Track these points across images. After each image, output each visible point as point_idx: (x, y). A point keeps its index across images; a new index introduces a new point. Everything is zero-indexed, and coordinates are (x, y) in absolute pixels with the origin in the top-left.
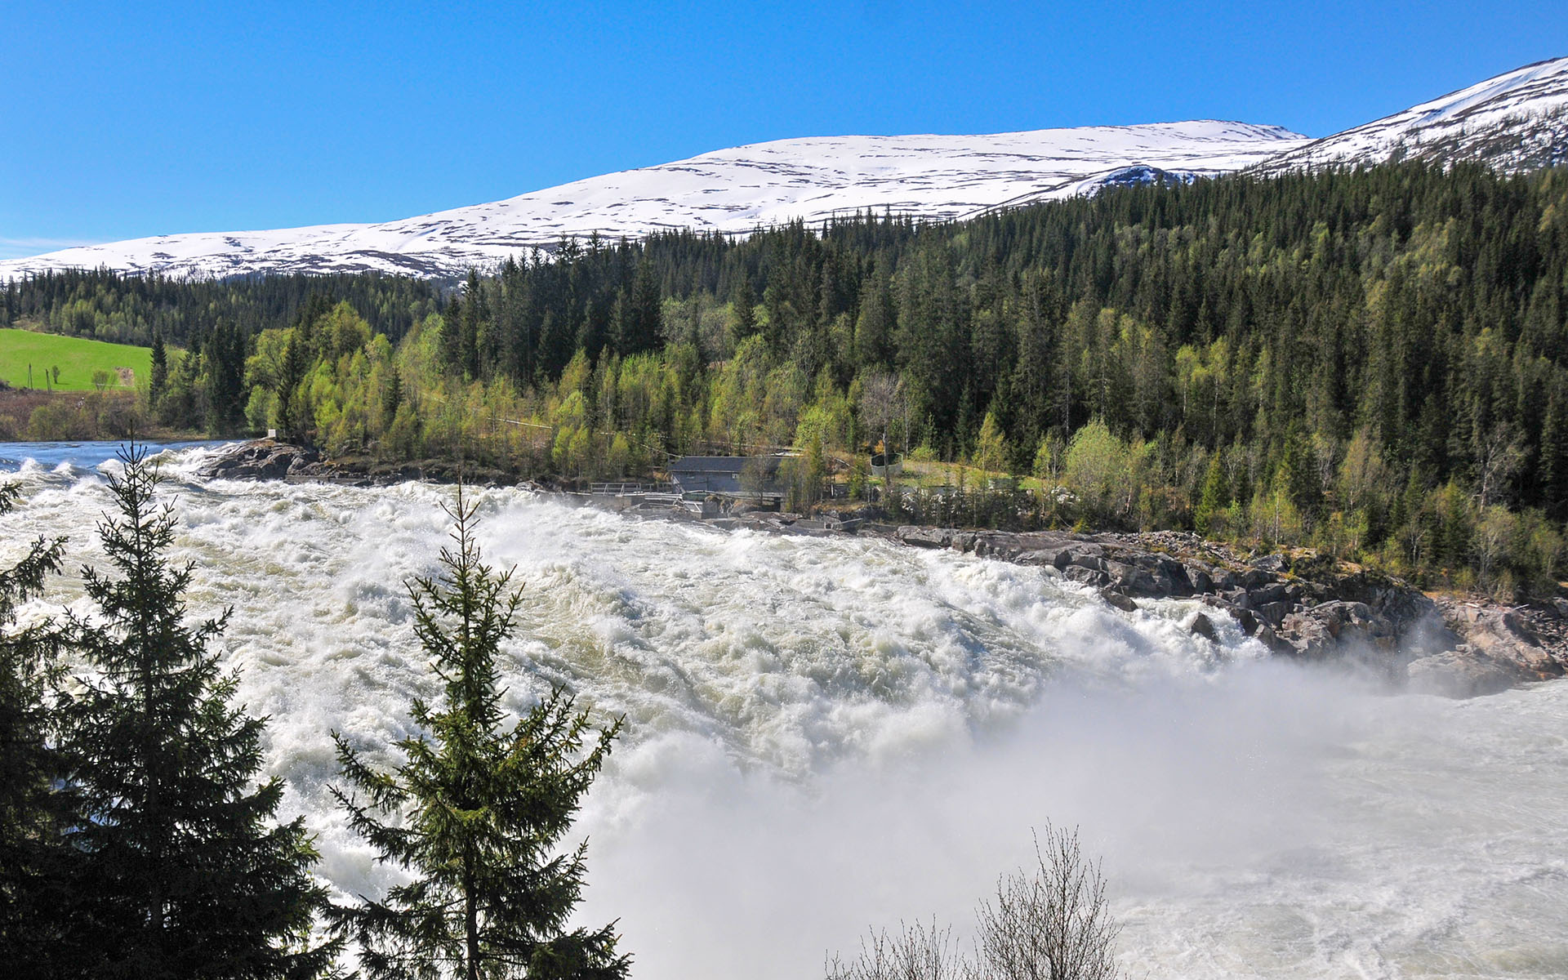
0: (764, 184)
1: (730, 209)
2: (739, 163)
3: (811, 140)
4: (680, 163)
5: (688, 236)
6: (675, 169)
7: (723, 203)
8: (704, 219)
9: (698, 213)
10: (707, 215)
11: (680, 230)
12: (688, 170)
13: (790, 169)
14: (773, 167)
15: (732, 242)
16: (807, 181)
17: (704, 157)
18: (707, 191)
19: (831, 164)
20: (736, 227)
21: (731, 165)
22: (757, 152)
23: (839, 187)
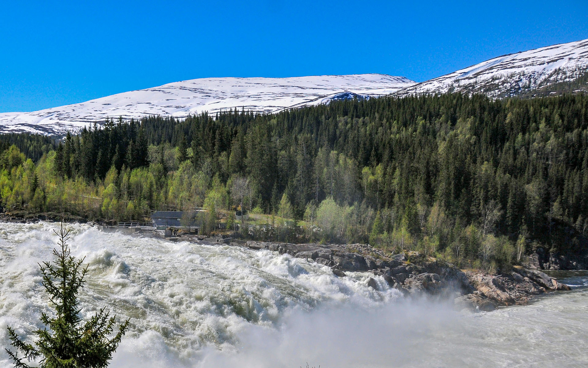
0: (191, 97)
1: (177, 107)
2: (182, 88)
3: (211, 79)
4: (156, 88)
5: (159, 119)
6: (154, 90)
7: (174, 105)
8: (166, 111)
9: (164, 109)
10: (167, 110)
11: (156, 116)
12: (160, 91)
13: (202, 91)
14: (195, 90)
15: (178, 121)
16: (209, 96)
17: (166, 86)
18: (168, 100)
19: (220, 89)
20: (180, 115)
21: (177, 89)
22: (188, 84)
23: (223, 99)
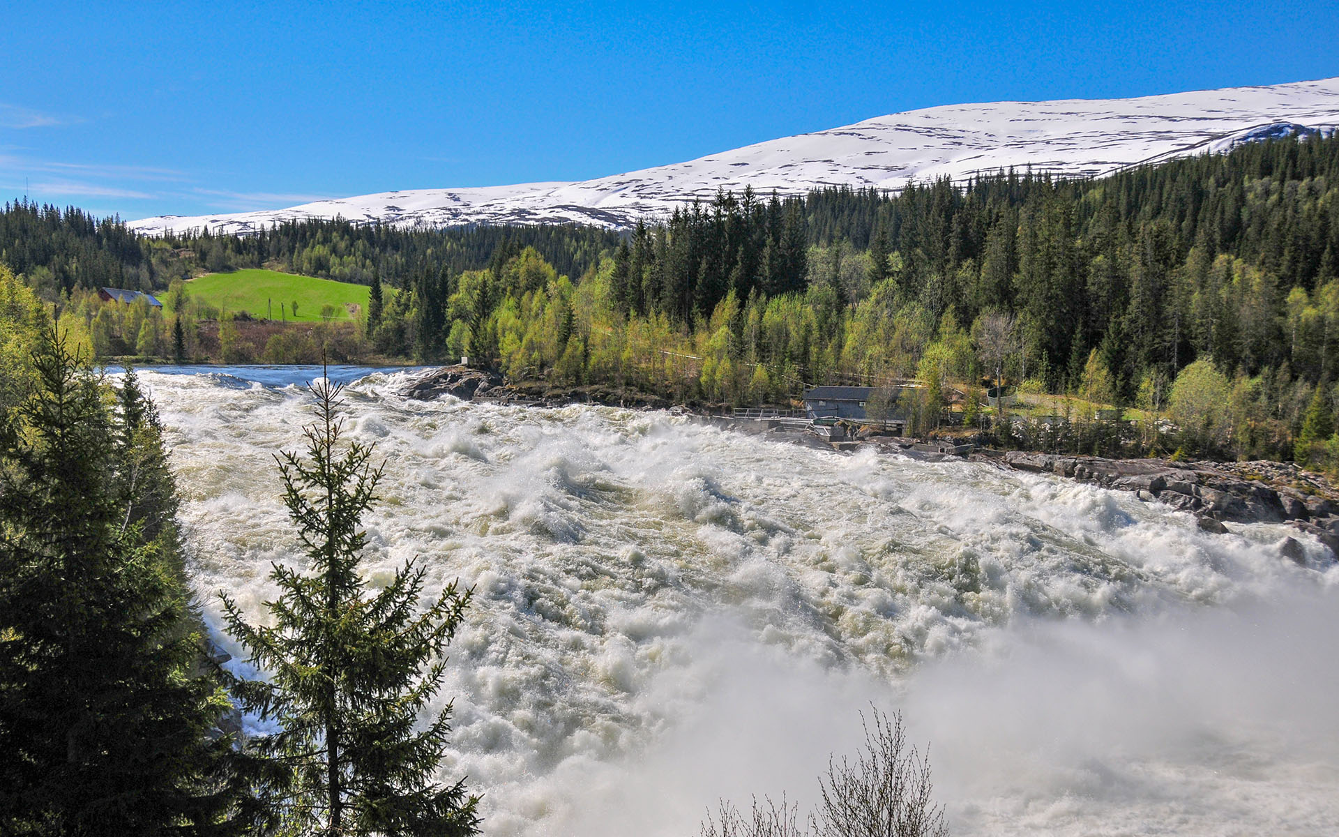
0: (920, 147)
1: (888, 169)
2: (899, 128)
3: (965, 106)
4: (845, 129)
5: (845, 194)
6: (841, 134)
7: (883, 164)
8: (866, 178)
9: (860, 173)
10: (868, 174)
11: (839, 188)
12: (852, 134)
13: (944, 132)
14: (929, 132)
15: (886, 199)
16: (960, 144)
17: (866, 123)
18: (869, 153)
19: (983, 128)
20: (890, 185)
21: (891, 130)
22: (914, 118)
23: (989, 148)
